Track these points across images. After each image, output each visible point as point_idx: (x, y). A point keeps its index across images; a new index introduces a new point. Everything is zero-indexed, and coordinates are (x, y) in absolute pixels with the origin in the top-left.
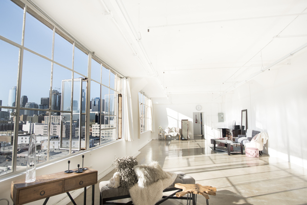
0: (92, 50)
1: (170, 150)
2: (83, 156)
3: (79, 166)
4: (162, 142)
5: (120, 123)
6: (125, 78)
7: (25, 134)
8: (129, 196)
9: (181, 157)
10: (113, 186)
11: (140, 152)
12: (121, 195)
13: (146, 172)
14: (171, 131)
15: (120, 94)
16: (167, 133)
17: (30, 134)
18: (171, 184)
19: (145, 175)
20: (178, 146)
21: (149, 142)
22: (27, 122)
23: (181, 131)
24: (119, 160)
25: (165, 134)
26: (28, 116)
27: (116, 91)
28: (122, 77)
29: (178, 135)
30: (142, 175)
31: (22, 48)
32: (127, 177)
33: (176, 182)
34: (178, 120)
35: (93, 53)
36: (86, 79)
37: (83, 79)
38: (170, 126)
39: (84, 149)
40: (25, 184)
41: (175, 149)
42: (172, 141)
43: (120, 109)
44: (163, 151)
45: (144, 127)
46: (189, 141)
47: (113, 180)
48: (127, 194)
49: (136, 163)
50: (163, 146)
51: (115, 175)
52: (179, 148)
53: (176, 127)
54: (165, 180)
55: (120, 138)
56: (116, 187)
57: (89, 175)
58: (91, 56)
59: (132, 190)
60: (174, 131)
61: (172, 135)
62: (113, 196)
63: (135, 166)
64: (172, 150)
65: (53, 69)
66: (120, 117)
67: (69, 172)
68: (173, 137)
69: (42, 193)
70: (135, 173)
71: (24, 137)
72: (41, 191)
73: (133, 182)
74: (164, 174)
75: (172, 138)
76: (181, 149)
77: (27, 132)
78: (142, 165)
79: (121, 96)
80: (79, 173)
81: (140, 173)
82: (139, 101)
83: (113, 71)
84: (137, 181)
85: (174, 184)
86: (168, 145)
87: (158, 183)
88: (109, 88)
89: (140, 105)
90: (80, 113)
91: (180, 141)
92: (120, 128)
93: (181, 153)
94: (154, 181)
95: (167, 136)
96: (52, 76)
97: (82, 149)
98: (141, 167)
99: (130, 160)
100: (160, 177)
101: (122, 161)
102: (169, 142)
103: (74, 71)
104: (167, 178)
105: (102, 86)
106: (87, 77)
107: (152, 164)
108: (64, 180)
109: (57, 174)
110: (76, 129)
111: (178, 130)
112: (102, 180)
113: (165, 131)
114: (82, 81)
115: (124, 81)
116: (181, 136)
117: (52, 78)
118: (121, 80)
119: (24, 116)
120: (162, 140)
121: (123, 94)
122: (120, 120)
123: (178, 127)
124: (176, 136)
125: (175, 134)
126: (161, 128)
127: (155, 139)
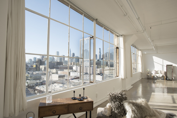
0: (96, 17)
1: (156, 87)
2: (84, 89)
3: (80, 95)
4: (150, 81)
5: (117, 66)
6: (120, 36)
7: (74, 71)
9: (166, 94)
10: (106, 114)
11: (132, 86)
13: (134, 108)
14: (157, 72)
16: (154, 74)
17: (76, 71)
19: (132, 111)
20: (163, 84)
21: (139, 79)
22: (75, 65)
23: (166, 73)
24: (111, 95)
25: (152, 75)
26: (75, 63)
27: (114, 45)
28: (118, 35)
29: (163, 76)
30: (130, 110)
31: (49, 19)
32: (117, 109)
34: (163, 66)
35: (97, 19)
36: (93, 37)
39: (92, 82)
40: (45, 103)
41: (160, 86)
42: (158, 80)
43: (117, 57)
44: (151, 87)
45: (136, 69)
46: (173, 82)
47: (106, 109)
49: (126, 99)
50: (151, 83)
51: (108, 105)
52: (164, 87)
53: (161, 70)
55: (118, 76)
56: (108, 115)
57: (87, 104)
58: (95, 22)
60: (160, 73)
61: (158, 76)
63: (124, 101)
64: (158, 87)
65: (69, 31)
66: (118, 62)
67: (74, 99)
69: (54, 112)
71: (74, 73)
72: (53, 110)
73: (122, 114)
74: (152, 112)
75: (158, 78)
76: (166, 87)
77: (75, 70)
78: (131, 101)
79: (118, 48)
80: (80, 101)
81: (128, 107)
82: (132, 52)
83: (112, 32)
84: (126, 114)
86: (154, 83)
88: (109, 43)
89: (132, 55)
90: (89, 59)
91: (165, 81)
92: (117, 69)
93: (166, 90)
95: (154, 77)
96: (69, 36)
97: (91, 82)
98: (130, 103)
99: (120, 95)
100: (148, 114)
101: (113, 96)
102: (156, 81)
103: (83, 32)
105: (104, 41)
106: (93, 36)
107: (141, 101)
108: (69, 105)
109: (67, 99)
110: (97, 69)
111: (163, 73)
112: (99, 106)
113: (152, 72)
114: (90, 39)
115: (120, 38)
116: (166, 77)
117: (69, 37)
118: (118, 37)
119: (73, 62)
120: (150, 79)
121: (120, 47)
122: (117, 64)
123: (163, 70)
124: (161, 77)
125: (161, 75)
126: (149, 70)
127: (144, 78)
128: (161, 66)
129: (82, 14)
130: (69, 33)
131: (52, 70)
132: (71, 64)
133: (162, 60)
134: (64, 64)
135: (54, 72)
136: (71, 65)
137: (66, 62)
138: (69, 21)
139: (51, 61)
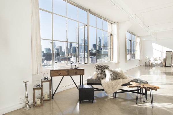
0: (88, 8)
4: (148, 68)
5: (111, 52)
6: (114, 23)
7: (72, 62)
8: (101, 84)
12: (97, 83)
14: (155, 59)
15: (111, 34)
16: (152, 61)
18: (128, 82)
19: (110, 74)
21: (137, 66)
22: (72, 57)
23: (165, 60)
26: (73, 54)
27: (108, 32)
28: (112, 22)
29: (161, 63)
31: (52, 13)
32: (100, 74)
33: (132, 81)
34: (162, 52)
35: (90, 10)
36: (86, 25)
37: (85, 26)
38: (155, 56)
43: (111, 43)
48: (100, 83)
49: (107, 68)
51: (95, 73)
53: (160, 57)
54: (124, 79)
55: (112, 61)
57: (80, 70)
58: (89, 12)
59: (103, 81)
60: (159, 60)
61: (156, 63)
62: (92, 83)
63: (105, 69)
66: (111, 48)
67: (72, 68)
68: (158, 64)
70: (105, 73)
73: (103, 77)
75: (156, 65)
79: (112, 35)
81: (107, 72)
83: (105, 20)
85: (130, 82)
87: (119, 80)
88: (102, 30)
90: (84, 45)
91: (164, 67)
92: (111, 55)
94: (117, 79)
95: (152, 64)
97: (86, 63)
98: (109, 70)
99: (103, 66)
100: (121, 77)
101: (98, 66)
103: (78, 22)
104: (126, 78)
105: (97, 29)
106: (87, 24)
111: (162, 60)
113: (151, 59)
114: (84, 27)
115: (114, 25)
116: (165, 64)
117: (67, 26)
118: (112, 25)
119: (71, 53)
120: (148, 66)
121: (113, 34)
122: (111, 50)
123: (162, 57)
124: (160, 64)
125: (159, 62)
126: (147, 57)
127: (142, 65)
128: (160, 53)
129: (76, 6)
130: (67, 23)
131: (49, 61)
132: (68, 55)
133: (161, 46)
134: (61, 56)
135: (50, 64)
136: (68, 57)
137: (63, 53)
138: (67, 13)
139: (47, 53)
